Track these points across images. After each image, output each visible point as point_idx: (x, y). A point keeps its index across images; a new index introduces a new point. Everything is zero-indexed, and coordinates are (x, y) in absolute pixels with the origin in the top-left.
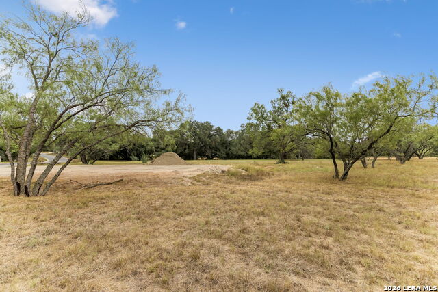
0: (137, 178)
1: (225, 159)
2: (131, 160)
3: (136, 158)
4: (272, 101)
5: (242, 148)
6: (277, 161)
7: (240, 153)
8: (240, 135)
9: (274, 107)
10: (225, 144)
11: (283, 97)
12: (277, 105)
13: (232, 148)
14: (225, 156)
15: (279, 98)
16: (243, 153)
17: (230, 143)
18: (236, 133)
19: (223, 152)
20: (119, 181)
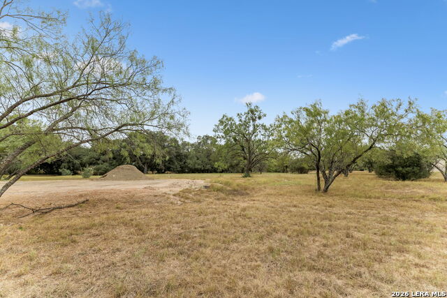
0: (107, 197)
1: (179, 172)
2: (60, 174)
3: (68, 171)
4: (238, 115)
5: (199, 162)
6: (243, 175)
7: (197, 166)
8: (197, 147)
9: (241, 120)
10: (180, 157)
11: (252, 111)
12: (243, 119)
13: (188, 161)
14: (179, 169)
15: (247, 111)
16: (199, 167)
17: (186, 156)
18: (192, 145)
19: (177, 164)
20: (83, 202)
